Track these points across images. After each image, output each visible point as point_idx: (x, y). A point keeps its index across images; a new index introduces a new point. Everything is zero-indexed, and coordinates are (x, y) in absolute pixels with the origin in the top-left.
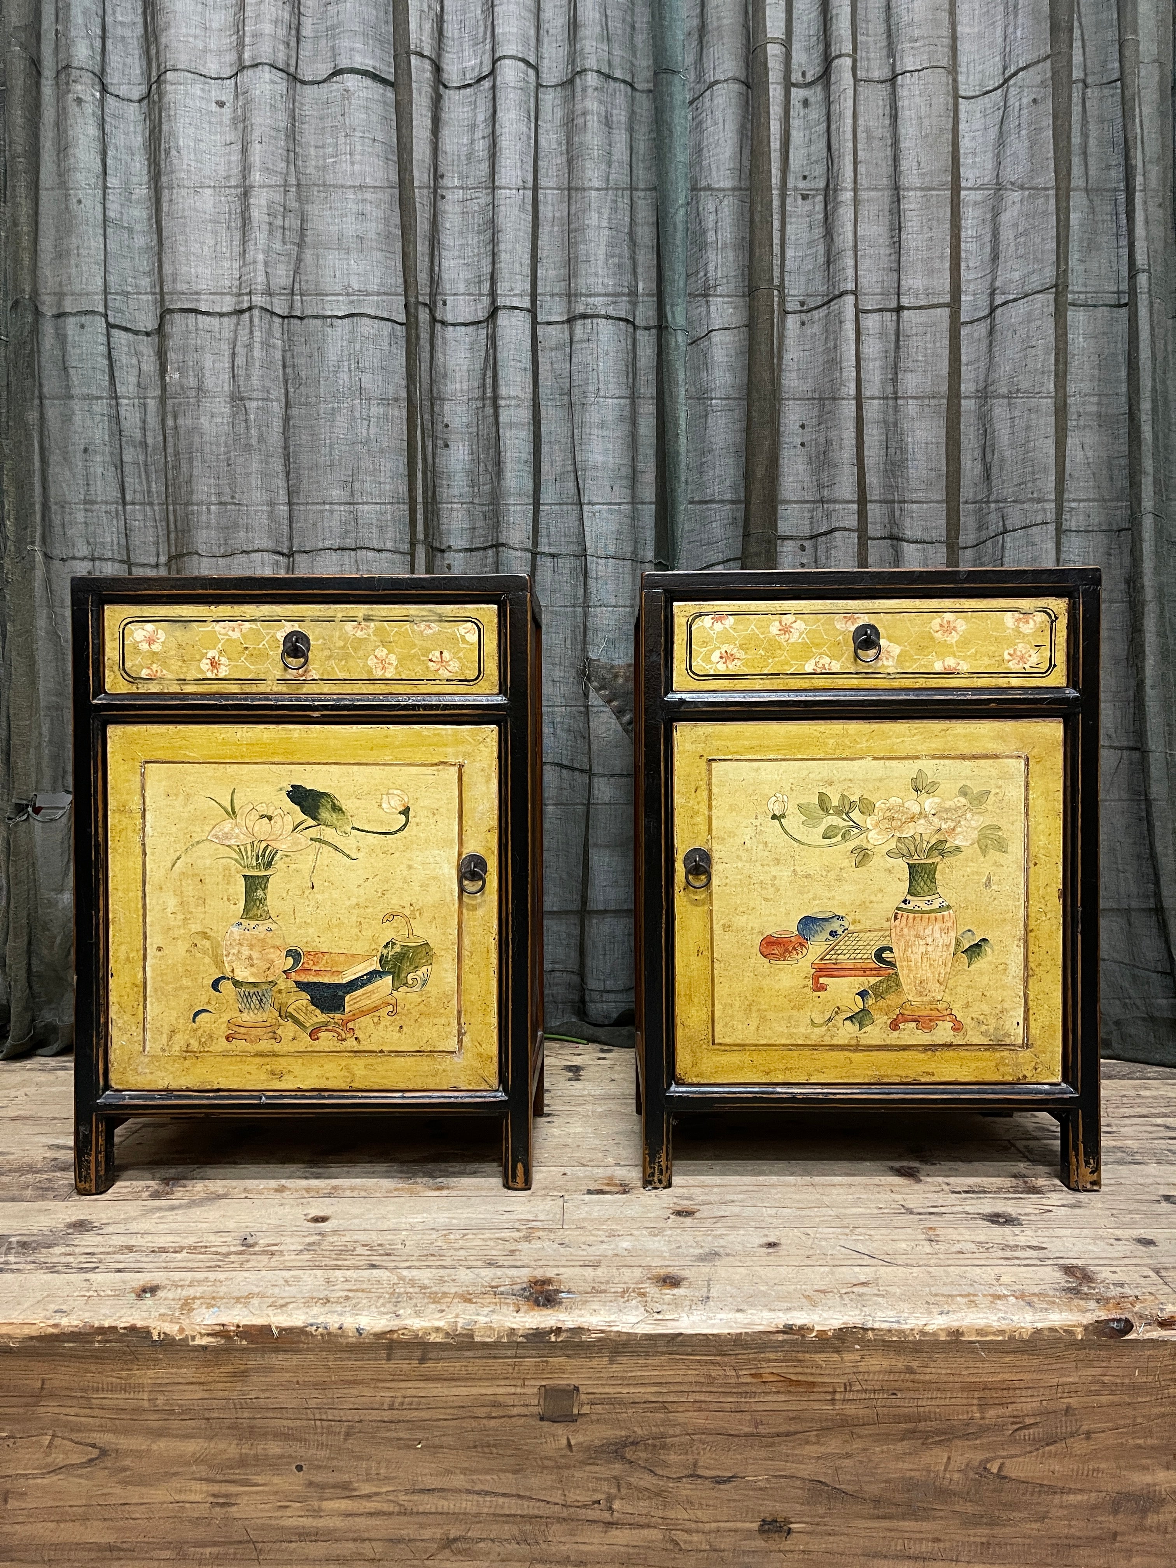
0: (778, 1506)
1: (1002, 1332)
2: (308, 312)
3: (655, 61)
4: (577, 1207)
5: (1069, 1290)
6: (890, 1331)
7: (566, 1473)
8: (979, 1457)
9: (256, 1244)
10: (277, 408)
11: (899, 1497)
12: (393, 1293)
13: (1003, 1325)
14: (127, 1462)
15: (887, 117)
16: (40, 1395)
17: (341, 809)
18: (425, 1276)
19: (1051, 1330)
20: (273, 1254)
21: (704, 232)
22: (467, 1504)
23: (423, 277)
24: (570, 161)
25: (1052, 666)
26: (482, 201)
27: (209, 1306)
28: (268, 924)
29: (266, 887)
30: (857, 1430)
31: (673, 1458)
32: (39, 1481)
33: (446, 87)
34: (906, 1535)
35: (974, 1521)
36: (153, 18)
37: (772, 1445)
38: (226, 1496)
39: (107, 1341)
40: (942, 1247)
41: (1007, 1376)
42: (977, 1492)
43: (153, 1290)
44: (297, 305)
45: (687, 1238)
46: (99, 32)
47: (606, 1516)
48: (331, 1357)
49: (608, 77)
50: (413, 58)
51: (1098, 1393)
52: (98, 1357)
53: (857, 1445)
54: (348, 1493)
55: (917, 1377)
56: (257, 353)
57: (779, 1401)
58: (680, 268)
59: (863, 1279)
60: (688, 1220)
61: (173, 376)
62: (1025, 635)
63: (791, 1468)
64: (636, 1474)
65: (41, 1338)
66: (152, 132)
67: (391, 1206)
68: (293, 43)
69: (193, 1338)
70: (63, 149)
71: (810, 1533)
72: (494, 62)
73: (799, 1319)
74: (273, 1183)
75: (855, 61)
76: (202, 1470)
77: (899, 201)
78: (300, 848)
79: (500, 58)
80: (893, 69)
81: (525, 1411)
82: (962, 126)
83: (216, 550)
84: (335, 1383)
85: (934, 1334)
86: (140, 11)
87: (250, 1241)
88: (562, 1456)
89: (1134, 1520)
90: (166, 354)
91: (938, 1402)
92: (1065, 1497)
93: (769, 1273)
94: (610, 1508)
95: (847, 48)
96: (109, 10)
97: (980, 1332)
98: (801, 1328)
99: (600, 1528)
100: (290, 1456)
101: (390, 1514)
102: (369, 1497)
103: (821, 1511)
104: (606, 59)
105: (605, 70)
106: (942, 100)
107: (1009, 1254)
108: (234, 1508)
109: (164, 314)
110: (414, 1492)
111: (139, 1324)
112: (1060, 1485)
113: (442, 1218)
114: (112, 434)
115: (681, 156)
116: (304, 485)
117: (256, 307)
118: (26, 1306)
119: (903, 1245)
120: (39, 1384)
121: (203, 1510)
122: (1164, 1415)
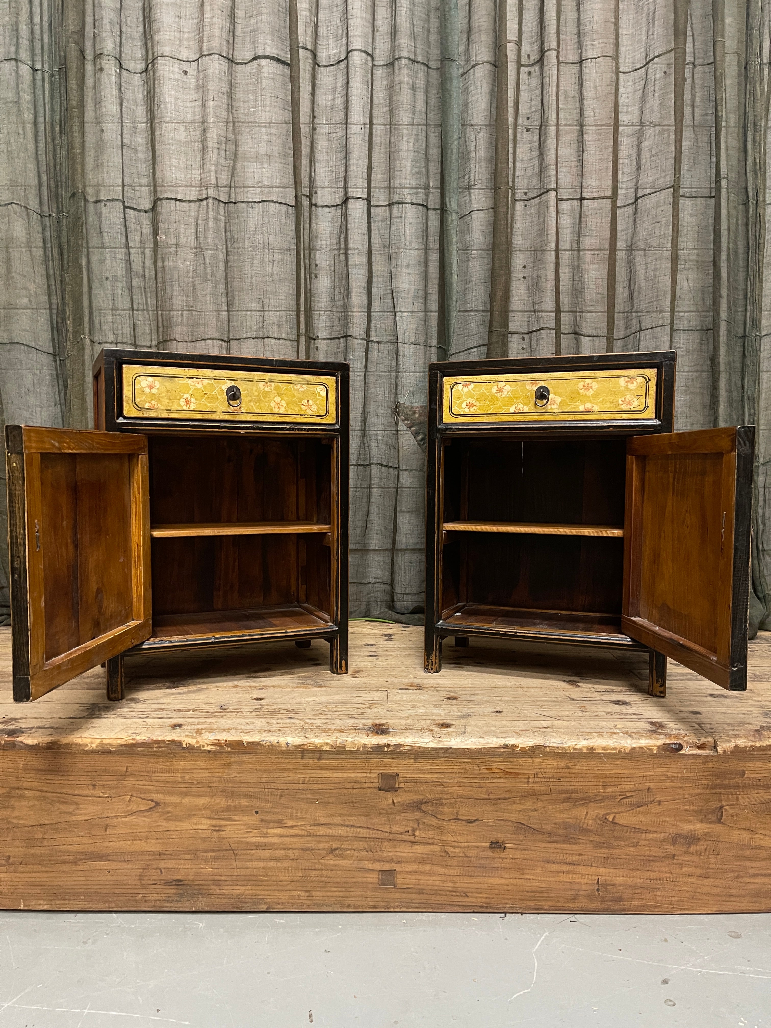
0: (499, 835)
1: (615, 749)
2: (239, 199)
3: (442, 53)
4: (395, 695)
5: (652, 731)
6: (558, 747)
7: (391, 817)
8: (602, 812)
9: (228, 709)
10: (222, 257)
11: (561, 832)
12: (303, 729)
13: (616, 745)
14: (169, 809)
15: (577, 84)
16: (126, 775)
18: (318, 722)
19: (640, 748)
20: (237, 713)
21: (469, 153)
22: (342, 831)
23: (305, 181)
24: (391, 111)
25: (646, 407)
26: (339, 134)
27: (210, 732)
30: (540, 797)
31: (446, 809)
32: (123, 819)
33: (319, 66)
34: (565, 851)
35: (598, 845)
36: (150, 25)
37: (497, 804)
38: (220, 826)
39: (160, 747)
40: (588, 714)
41: (617, 771)
42: (602, 830)
43: (180, 726)
44: (233, 195)
45: (455, 708)
46: (119, 33)
47: (412, 838)
48: (273, 757)
49: (414, 61)
50: (301, 51)
51: (664, 781)
52: (155, 755)
53: (540, 804)
54: (281, 825)
55: (571, 771)
56: (211, 224)
57: (501, 782)
58: (454, 176)
59: (545, 725)
60: (454, 701)
61: (162, 237)
62: (631, 390)
63: (506, 816)
64: (428, 818)
65: (126, 745)
66: (149, 92)
67: (296, 694)
68: (231, 41)
69: (204, 746)
70: (98, 103)
71: (516, 849)
72: (348, 53)
73: (511, 741)
74: (230, 684)
75: (558, 53)
76: (207, 813)
77: (582, 134)
79: (351, 51)
80: (581, 57)
81: (371, 785)
82: (621, 90)
83: (186, 339)
84: (275, 770)
85: (581, 749)
86: (141, 19)
87: (224, 707)
88: (390, 808)
89: (684, 848)
90: (157, 224)
91: (582, 784)
92: (647, 835)
93: (497, 723)
94: (414, 835)
95: (554, 45)
96: (123, 20)
97: (604, 749)
98: (513, 745)
99: (409, 844)
100: (252, 806)
101: (303, 836)
102: (292, 827)
103: (521, 837)
104: (413, 50)
105: (412, 57)
106: (609, 76)
107: (622, 716)
108: (223, 833)
109: (156, 201)
110: (315, 825)
111: (176, 739)
112: (645, 829)
113: (324, 699)
114: (127, 271)
115: (455, 109)
116: (236, 301)
117: (210, 197)
118: (117, 731)
119: (568, 713)
120: (125, 769)
121: (208, 834)
122: (699, 794)
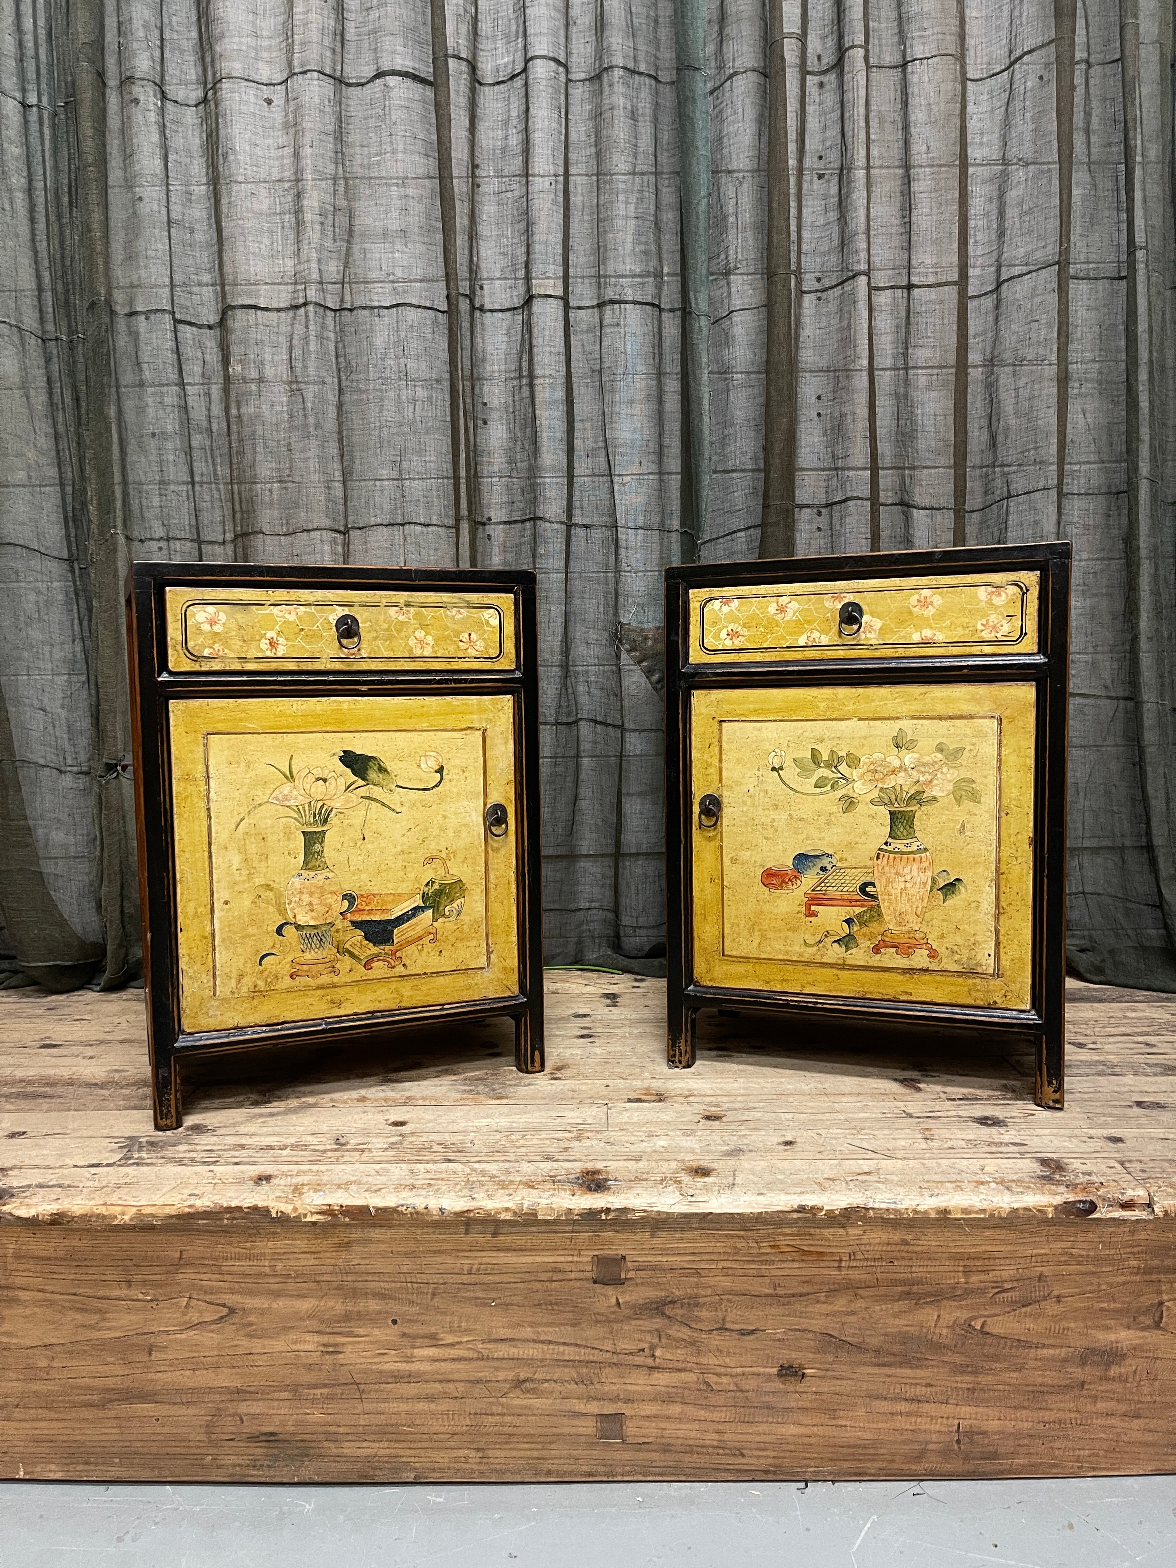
0: (794, 1355)
1: (983, 1211)
2: (357, 304)
3: (678, 58)
4: (620, 1113)
5: (1044, 1177)
6: (888, 1210)
7: (616, 1326)
8: (963, 1315)
9: (348, 1143)
10: (332, 397)
11: (896, 1348)
12: (468, 1181)
13: (985, 1205)
14: (252, 1318)
15: (899, 101)
16: (180, 1264)
18: (493, 1168)
19: (1025, 1209)
20: (363, 1151)
21: (725, 218)
22: (534, 1351)
23: (463, 270)
24: (598, 154)
25: (1023, 635)
26: (517, 193)
27: (316, 1191)
28: (326, 873)
29: (323, 841)
30: (860, 1292)
31: (704, 1314)
32: (178, 1336)
33: (481, 84)
34: (904, 1380)
35: (960, 1370)
36: (207, 27)
37: (789, 1303)
38: (335, 1345)
39: (235, 1219)
40: (935, 1144)
41: (989, 1248)
42: (963, 1344)
43: (268, 1178)
44: (348, 297)
45: (716, 1137)
46: (158, 43)
47: (650, 1362)
48: (419, 1232)
49: (633, 72)
50: (451, 62)
51: (1066, 1263)
52: (226, 1231)
53: (860, 1304)
54: (435, 1342)
55: (911, 1248)
56: (312, 347)
57: (793, 1268)
58: (702, 257)
59: (866, 1169)
60: (717, 1123)
61: (236, 369)
62: (998, 607)
63: (805, 1323)
64: (674, 1327)
65: (179, 1217)
66: (209, 136)
67: (459, 1113)
68: (338, 49)
69: (305, 1216)
70: (128, 156)
71: (822, 1377)
72: (527, 61)
73: (810, 1200)
74: (355, 1094)
75: (867, 51)
76: (314, 1324)
77: (909, 182)
78: (352, 805)
79: (532, 58)
80: (904, 56)
81: (581, 1275)
82: (971, 108)
83: (278, 529)
84: (423, 1252)
85: (926, 1212)
86: (194, 18)
87: (342, 1141)
88: (614, 1313)
89: (1099, 1372)
90: (228, 347)
91: (929, 1269)
92: (1039, 1351)
93: (786, 1165)
94: (653, 1355)
95: (860, 39)
96: (166, 21)
97: (964, 1211)
98: (812, 1208)
99: (645, 1371)
100: (386, 1312)
101: (471, 1359)
102: (452, 1345)
103: (830, 1358)
104: (631, 54)
105: (631, 65)
106: (950, 87)
107: (994, 1149)
108: (341, 1356)
109: (226, 310)
110: (490, 1341)
111: (260, 1204)
112: (1035, 1341)
113: (503, 1122)
114: (181, 423)
115: (702, 150)
116: (357, 466)
117: (311, 302)
118: (165, 1190)
119: (903, 1143)
120: (178, 1255)
121: (315, 1358)
122: (1125, 1283)
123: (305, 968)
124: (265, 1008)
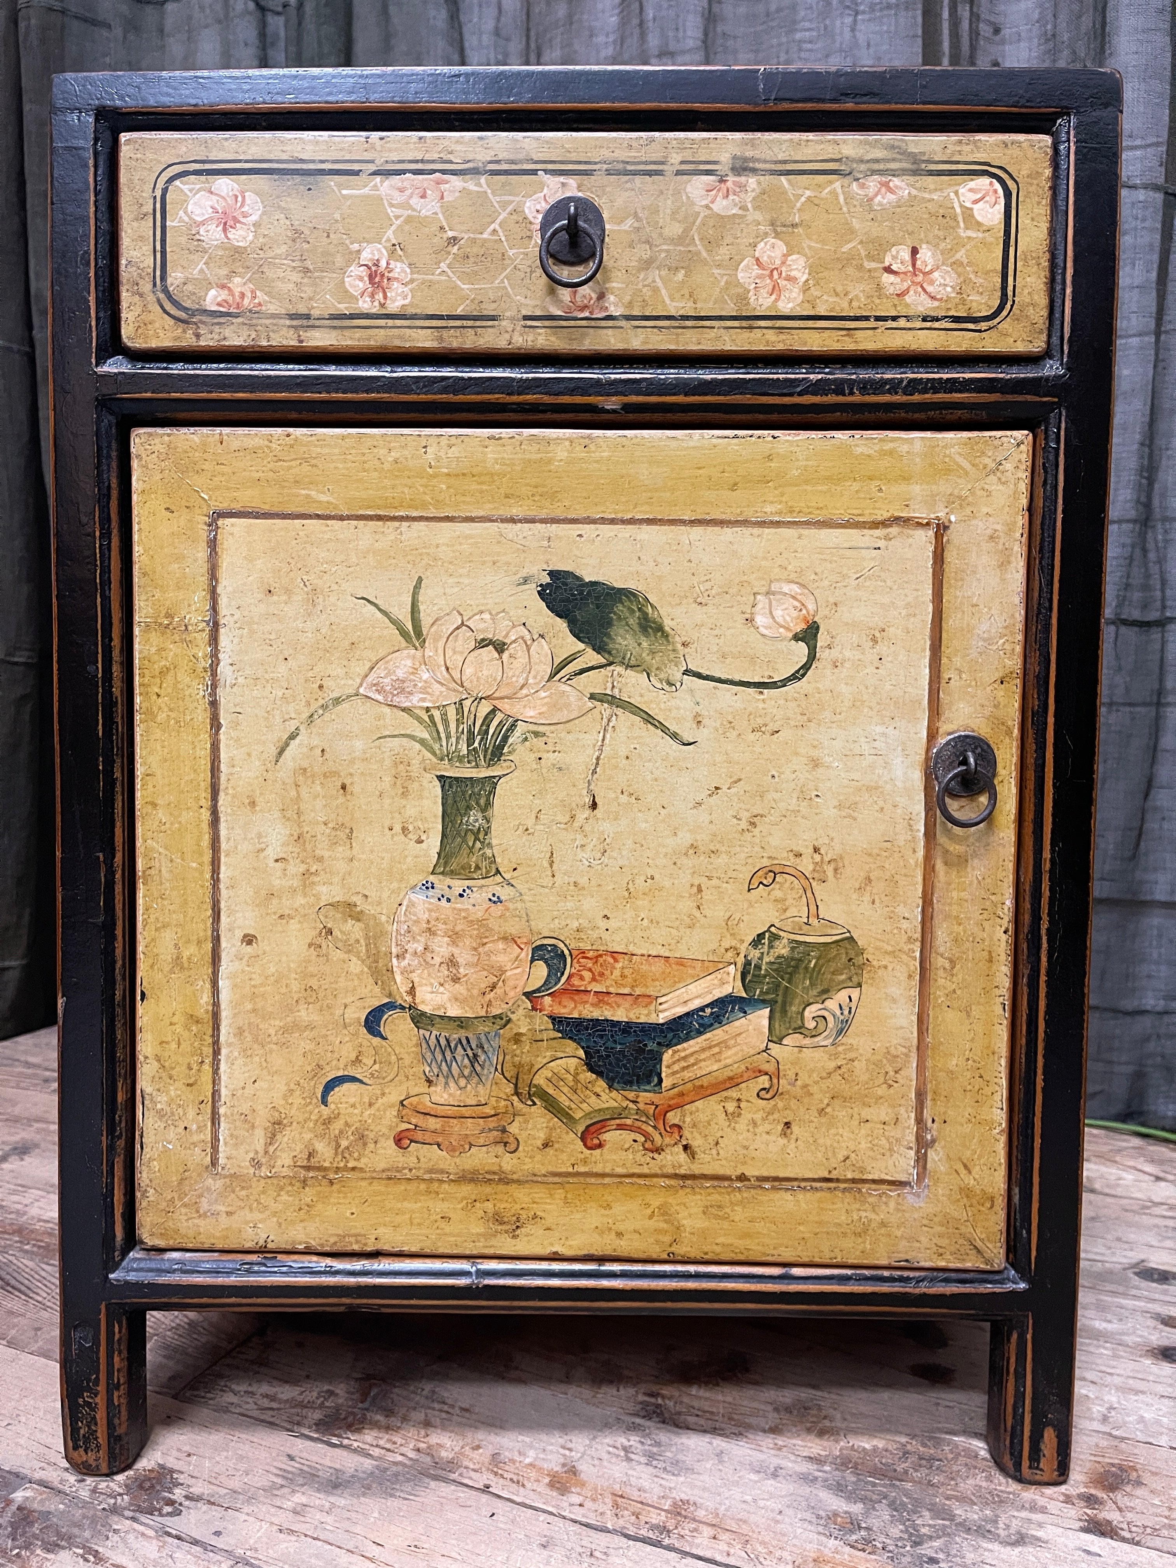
17: (660, 628)
28: (493, 886)
29: (489, 804)
78: (564, 715)
123: (433, 1123)
124: (331, 1211)
